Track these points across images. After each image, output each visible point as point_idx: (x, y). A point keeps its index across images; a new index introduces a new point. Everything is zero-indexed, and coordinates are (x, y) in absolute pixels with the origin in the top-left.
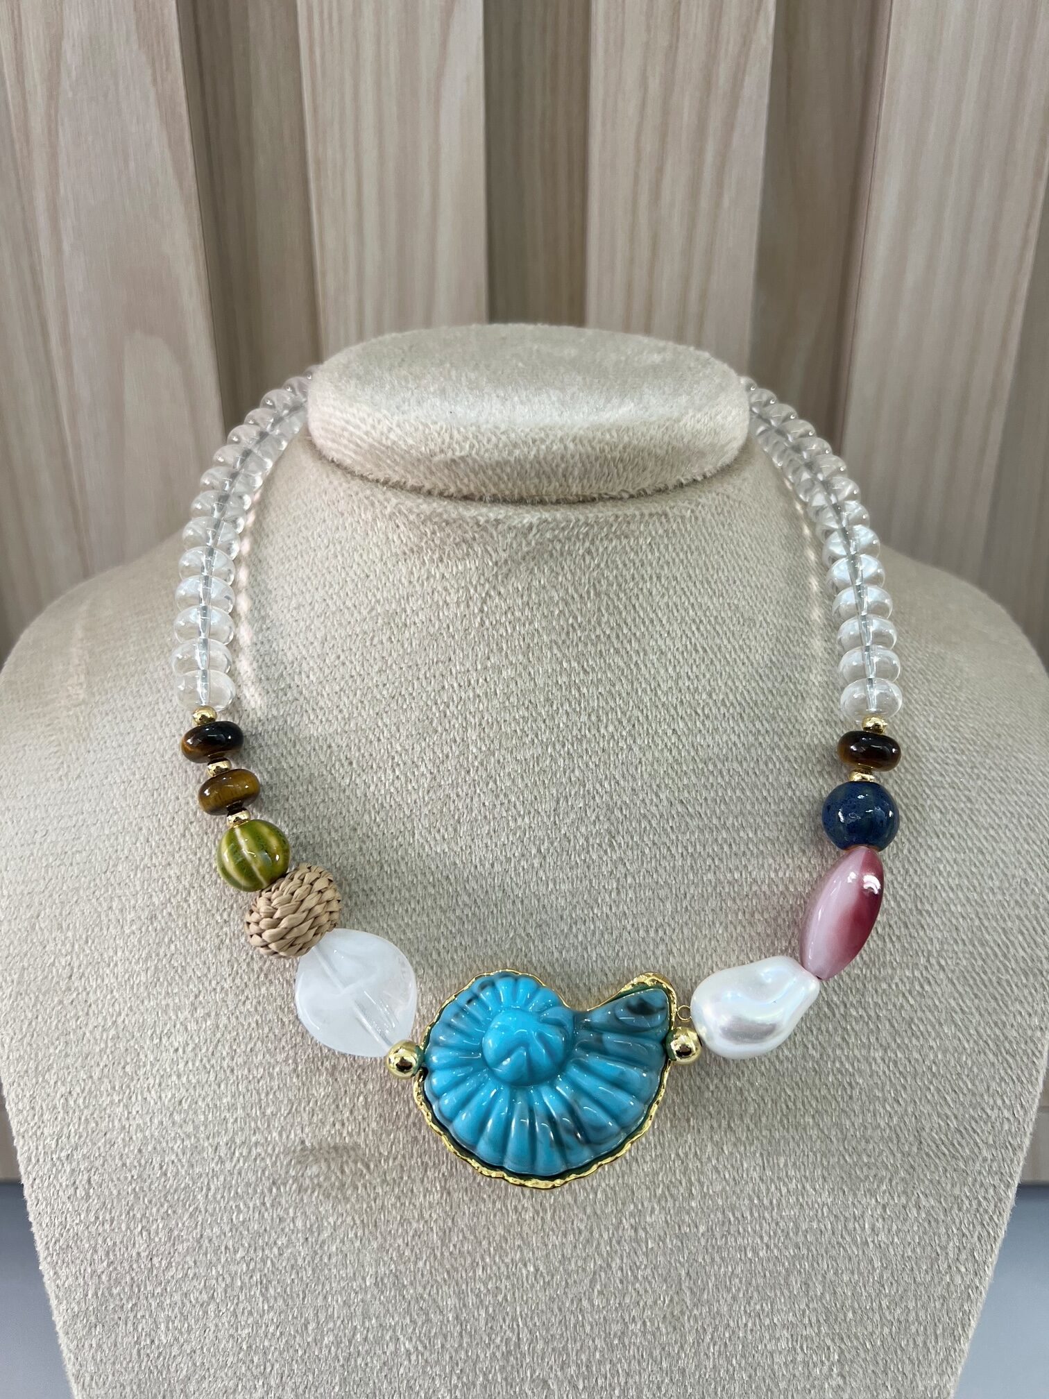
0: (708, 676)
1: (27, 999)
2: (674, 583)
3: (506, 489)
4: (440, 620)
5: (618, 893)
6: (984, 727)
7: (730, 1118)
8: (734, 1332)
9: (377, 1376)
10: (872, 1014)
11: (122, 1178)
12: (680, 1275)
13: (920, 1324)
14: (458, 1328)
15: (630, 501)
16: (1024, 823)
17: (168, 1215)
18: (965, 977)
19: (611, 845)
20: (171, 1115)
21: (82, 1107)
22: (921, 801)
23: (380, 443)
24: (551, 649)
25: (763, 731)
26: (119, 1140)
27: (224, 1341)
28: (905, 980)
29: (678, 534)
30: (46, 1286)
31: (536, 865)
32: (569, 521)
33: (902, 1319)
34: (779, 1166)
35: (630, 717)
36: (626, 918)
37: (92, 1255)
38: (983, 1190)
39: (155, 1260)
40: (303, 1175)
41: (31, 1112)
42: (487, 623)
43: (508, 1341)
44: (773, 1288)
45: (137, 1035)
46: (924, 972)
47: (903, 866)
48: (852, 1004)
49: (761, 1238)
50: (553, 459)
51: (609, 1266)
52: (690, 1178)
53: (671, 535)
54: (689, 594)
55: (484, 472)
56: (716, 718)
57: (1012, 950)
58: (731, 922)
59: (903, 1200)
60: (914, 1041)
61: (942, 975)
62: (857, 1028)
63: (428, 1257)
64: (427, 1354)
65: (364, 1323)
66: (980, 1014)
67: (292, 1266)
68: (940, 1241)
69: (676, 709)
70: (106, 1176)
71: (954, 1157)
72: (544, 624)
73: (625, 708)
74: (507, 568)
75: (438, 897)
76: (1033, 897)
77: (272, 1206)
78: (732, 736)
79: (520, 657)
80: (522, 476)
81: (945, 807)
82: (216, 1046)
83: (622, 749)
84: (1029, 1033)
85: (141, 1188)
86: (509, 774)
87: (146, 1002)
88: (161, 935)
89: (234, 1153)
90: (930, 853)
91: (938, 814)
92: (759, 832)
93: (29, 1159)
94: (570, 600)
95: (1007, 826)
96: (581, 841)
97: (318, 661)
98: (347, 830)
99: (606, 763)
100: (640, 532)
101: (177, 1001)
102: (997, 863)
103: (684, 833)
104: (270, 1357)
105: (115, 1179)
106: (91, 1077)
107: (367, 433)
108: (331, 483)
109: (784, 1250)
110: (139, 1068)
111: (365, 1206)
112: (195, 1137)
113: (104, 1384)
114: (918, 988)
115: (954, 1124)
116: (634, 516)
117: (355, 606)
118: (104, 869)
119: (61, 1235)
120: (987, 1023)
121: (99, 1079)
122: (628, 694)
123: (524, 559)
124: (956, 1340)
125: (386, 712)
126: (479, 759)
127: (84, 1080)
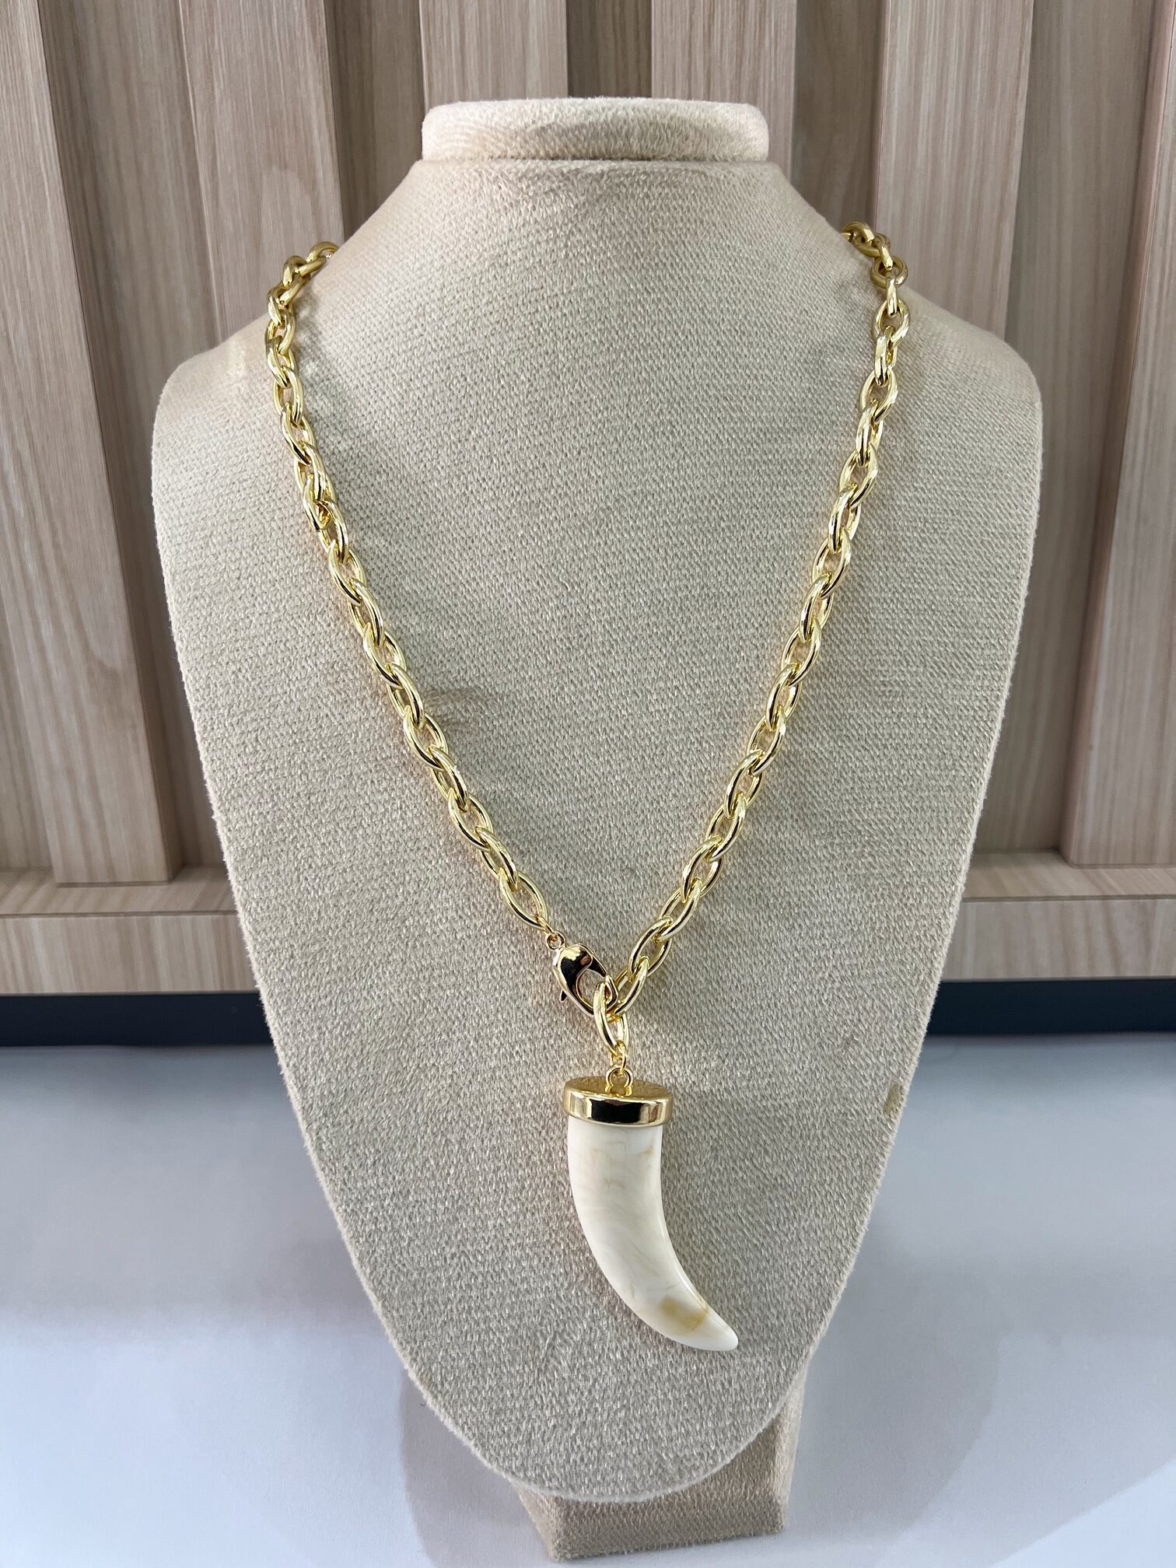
0: (743, 302)
2: (714, 228)
3: (582, 146)
4: (533, 256)
5: (679, 472)
11: (284, 733)
13: (933, 811)
15: (677, 162)
16: (997, 430)
17: (323, 759)
18: (955, 539)
19: (672, 433)
20: (325, 677)
21: (250, 680)
22: (914, 409)
23: (486, 126)
25: (787, 348)
26: (282, 702)
27: (371, 859)
28: (907, 539)
29: (715, 191)
32: (632, 170)
33: (918, 807)
37: (259, 799)
38: (978, 703)
39: (312, 798)
41: (207, 690)
42: (571, 255)
46: (922, 535)
48: (865, 558)
53: (709, 190)
55: (566, 136)
57: (992, 521)
60: (916, 586)
61: (936, 536)
66: (969, 567)
67: (426, 791)
71: (952, 675)
72: (615, 253)
73: (679, 323)
74: (585, 210)
76: (1006, 482)
79: (597, 281)
80: (596, 136)
83: (678, 355)
84: (1008, 580)
86: (591, 377)
87: (303, 589)
90: (922, 446)
91: (929, 421)
92: (786, 425)
93: (205, 727)
94: (634, 235)
95: (983, 432)
96: (649, 430)
99: (666, 367)
100: (686, 184)
101: (329, 585)
102: (976, 456)
104: (408, 868)
105: (278, 734)
106: (258, 655)
109: (820, 756)
113: (268, 907)
114: (917, 545)
116: (681, 171)
117: (467, 257)
118: (267, 489)
119: (233, 785)
120: (974, 573)
121: (264, 655)
122: (681, 311)
123: (598, 200)
124: (965, 824)
125: (493, 335)
126: (567, 366)
127: (251, 658)
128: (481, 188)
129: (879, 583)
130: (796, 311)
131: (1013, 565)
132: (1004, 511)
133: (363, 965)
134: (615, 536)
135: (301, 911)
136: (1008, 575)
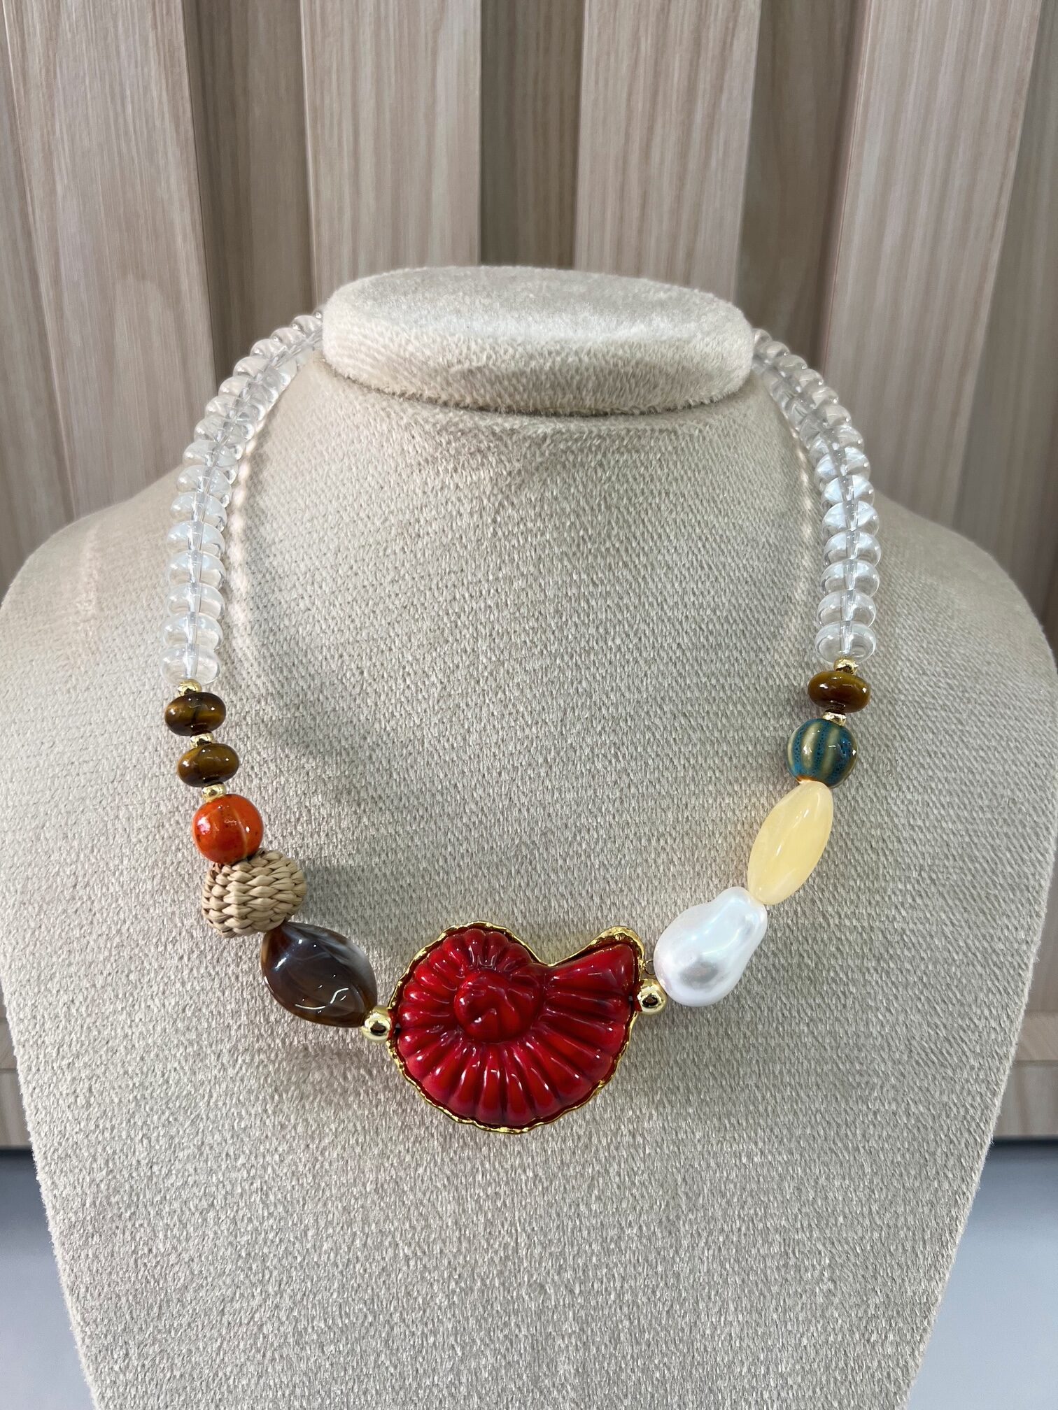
0: (712, 593)
1: (30, 908)
2: (682, 500)
3: (521, 399)
4: (452, 530)
5: (622, 802)
6: (975, 655)
7: (727, 1025)
8: (727, 1236)
9: (376, 1282)
10: (866, 924)
11: (123, 1086)
12: (676, 1181)
13: (909, 1229)
14: (457, 1233)
15: (641, 419)
16: (1012, 745)
17: (169, 1122)
18: (955, 891)
19: (616, 756)
20: (175, 1022)
21: (85, 1015)
22: (914, 722)
23: (398, 355)
24: (561, 561)
25: (764, 649)
26: (122, 1048)
27: (223, 1249)
28: (898, 893)
29: (687, 452)
30: (43, 1196)
31: (543, 774)
32: (582, 433)
33: (891, 1224)
34: (774, 1073)
35: (637, 630)
36: (629, 827)
37: (91, 1163)
38: (970, 1098)
39: (155, 1168)
40: (304, 1082)
41: (33, 1022)
42: (500, 533)
43: (506, 1246)
44: (766, 1193)
45: (142, 943)
46: (916, 886)
47: (897, 783)
48: (846, 916)
49: (756, 1143)
50: (568, 371)
51: (607, 1171)
52: (688, 1085)
53: (679, 452)
54: (695, 511)
55: (500, 383)
56: (720, 634)
57: (999, 866)
58: (730, 833)
59: (894, 1107)
60: (906, 952)
61: (933, 889)
62: (851, 939)
63: (429, 1163)
64: (425, 1260)
65: (363, 1228)
66: (970, 927)
67: (293, 1173)
68: (928, 1147)
69: (681, 623)
70: (107, 1084)
71: (942, 1065)
72: (555, 535)
73: (633, 622)
74: (521, 480)
75: (446, 805)
76: (1020, 816)
77: (274, 1113)
78: (734, 652)
79: (532, 569)
80: (538, 387)
81: (937, 728)
82: (222, 952)
83: (628, 662)
84: (1016, 946)
85: (143, 1096)
86: (518, 684)
87: (151, 910)
88: (168, 843)
89: (237, 1060)
90: (922, 771)
91: (931, 735)
92: (758, 746)
93: (30, 1069)
94: (581, 513)
95: (996, 749)
96: (587, 751)
97: (331, 571)
98: (357, 739)
99: (612, 676)
100: (651, 447)
101: (183, 908)
102: (986, 782)
103: (686, 745)
104: (268, 1264)
105: (116, 1086)
106: (94, 985)
107: (385, 347)
108: (347, 397)
109: (777, 1156)
110: (143, 975)
111: (366, 1113)
112: (198, 1043)
113: (99, 1295)
114: (910, 901)
115: (942, 1033)
116: (645, 431)
117: (369, 517)
118: (111, 779)
119: (60, 1144)
120: (976, 936)
121: (103, 987)
122: (635, 607)
123: (537, 469)
124: (944, 1246)
125: (398, 622)
126: (489, 669)
127: (87, 989)
128: (389, 431)
129: (862, 949)
130: (777, 600)
131: (1022, 927)
132: (1015, 854)
133: (211, 1374)
134: (539, 876)
135: (139, 1303)
136: (1016, 939)
